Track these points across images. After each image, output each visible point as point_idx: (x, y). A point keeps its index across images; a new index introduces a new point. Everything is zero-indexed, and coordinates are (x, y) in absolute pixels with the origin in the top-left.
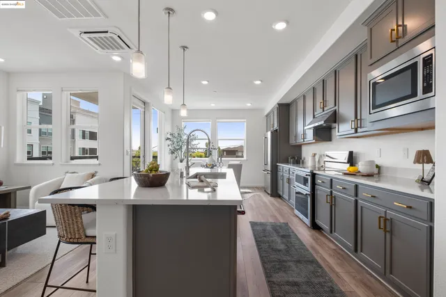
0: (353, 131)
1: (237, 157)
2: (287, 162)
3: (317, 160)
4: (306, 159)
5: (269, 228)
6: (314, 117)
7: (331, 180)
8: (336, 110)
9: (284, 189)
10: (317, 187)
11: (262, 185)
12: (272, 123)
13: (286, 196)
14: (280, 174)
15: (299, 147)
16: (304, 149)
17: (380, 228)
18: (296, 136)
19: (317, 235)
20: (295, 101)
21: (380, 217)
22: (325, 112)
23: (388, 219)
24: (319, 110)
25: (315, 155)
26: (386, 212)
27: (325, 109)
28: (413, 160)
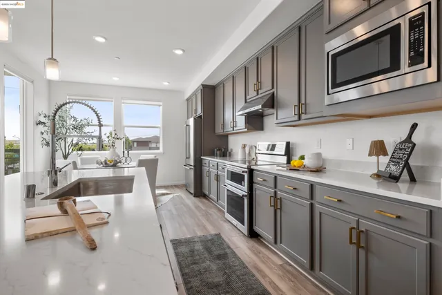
0: (296, 118)
1: (150, 149)
2: (212, 154)
3: (247, 152)
4: (234, 151)
5: (199, 247)
6: (246, 102)
7: (276, 177)
8: (273, 93)
9: (210, 187)
10: (255, 186)
11: (183, 182)
12: (194, 108)
13: (213, 196)
14: (205, 169)
15: (225, 137)
16: (231, 139)
17: (351, 242)
18: (223, 125)
19: (256, 246)
20: (222, 83)
21: (351, 229)
22: (260, 96)
23: (362, 231)
24: (252, 94)
25: (244, 146)
26: (358, 222)
27: (260, 92)
28: (368, 153)
